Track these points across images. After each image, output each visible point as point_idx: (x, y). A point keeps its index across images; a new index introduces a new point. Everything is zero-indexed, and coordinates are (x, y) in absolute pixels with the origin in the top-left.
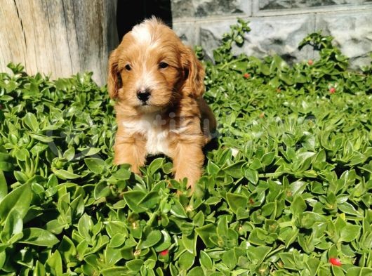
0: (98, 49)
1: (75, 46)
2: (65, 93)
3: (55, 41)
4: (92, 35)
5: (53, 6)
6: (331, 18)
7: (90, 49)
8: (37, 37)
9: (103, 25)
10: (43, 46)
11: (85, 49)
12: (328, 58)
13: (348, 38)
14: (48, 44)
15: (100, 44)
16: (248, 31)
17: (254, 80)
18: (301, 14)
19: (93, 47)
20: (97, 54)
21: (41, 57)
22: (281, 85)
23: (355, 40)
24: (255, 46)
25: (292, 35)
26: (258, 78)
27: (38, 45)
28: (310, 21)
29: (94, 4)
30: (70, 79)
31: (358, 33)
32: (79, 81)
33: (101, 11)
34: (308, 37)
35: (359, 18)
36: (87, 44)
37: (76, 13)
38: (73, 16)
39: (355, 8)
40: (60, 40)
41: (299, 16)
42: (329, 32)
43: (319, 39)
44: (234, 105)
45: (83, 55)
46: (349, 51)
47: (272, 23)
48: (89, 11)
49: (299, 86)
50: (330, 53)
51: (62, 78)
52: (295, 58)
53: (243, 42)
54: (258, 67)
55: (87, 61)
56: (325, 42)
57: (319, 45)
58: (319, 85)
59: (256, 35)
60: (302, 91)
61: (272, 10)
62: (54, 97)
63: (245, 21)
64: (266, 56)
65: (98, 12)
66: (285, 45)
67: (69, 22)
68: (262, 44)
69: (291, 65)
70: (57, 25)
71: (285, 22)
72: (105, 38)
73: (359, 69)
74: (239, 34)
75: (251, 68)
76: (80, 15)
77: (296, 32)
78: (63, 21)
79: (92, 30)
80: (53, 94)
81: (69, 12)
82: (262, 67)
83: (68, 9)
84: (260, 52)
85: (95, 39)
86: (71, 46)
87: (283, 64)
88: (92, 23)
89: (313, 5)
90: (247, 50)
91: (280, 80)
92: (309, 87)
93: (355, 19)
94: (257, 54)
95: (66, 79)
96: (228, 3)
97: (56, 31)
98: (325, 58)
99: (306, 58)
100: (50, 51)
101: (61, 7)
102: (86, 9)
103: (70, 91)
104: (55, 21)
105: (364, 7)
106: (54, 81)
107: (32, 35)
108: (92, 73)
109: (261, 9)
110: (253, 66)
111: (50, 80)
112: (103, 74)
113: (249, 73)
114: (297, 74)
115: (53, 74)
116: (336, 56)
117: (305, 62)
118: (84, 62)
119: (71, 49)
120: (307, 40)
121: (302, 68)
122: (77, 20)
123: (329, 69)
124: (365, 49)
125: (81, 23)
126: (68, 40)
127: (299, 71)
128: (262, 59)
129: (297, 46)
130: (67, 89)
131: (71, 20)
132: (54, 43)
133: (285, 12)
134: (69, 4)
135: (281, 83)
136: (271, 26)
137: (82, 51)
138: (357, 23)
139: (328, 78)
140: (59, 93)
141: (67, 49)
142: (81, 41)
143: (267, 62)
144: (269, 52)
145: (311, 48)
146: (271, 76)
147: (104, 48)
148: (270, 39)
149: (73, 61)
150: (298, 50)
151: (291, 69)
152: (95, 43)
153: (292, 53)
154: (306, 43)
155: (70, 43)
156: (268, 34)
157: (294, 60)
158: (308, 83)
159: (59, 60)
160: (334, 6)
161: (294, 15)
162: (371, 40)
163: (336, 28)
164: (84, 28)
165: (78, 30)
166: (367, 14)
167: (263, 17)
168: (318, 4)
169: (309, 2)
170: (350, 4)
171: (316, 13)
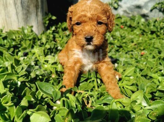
0: (35, 11)
1: (20, 8)
2: (14, 40)
3: (7, 5)
7: (31, 10)
11: (27, 10)
15: (37, 7)
16: (121, 0)
17: (126, 29)
19: (32, 9)
20: (35, 13)
22: (142, 33)
24: (125, 9)
25: (146, 3)
26: (128, 28)
30: (17, 31)
32: (24, 32)
34: (156, 5)
36: (28, 7)
40: (10, 3)
45: (26, 14)
49: (152, 33)
51: (12, 29)
52: (148, 16)
53: (118, 8)
54: (127, 22)
55: (28, 18)
57: (162, 9)
59: (125, 3)
60: (154, 36)
62: (7, 43)
66: (142, 9)
68: (129, 8)
72: (40, 4)
74: (115, 2)
75: (124, 23)
80: (5, 41)
82: (130, 22)
84: (128, 13)
85: (33, 3)
86: (18, 8)
87: (143, 20)
90: (120, 12)
91: (141, 29)
92: (159, 34)
94: (125, 14)
95: (14, 31)
100: (3, 11)
103: (18, 39)
106: (6, 32)
108: (32, 27)
110: (125, 21)
111: (4, 32)
112: (39, 27)
113: (123, 25)
114: (151, 26)
115: (6, 28)
117: (155, 19)
118: (26, 19)
119: (18, 10)
121: (154, 22)
126: (15, 4)
127: (152, 24)
128: (129, 17)
129: (150, 9)
130: (16, 37)
135: (142, 31)
137: (25, 12)
140: (9, 41)
141: (15, 10)
142: (24, 5)
143: (132, 19)
144: (133, 13)
145: (157, 11)
146: (136, 27)
147: (39, 10)
148: (133, 6)
149: (19, 18)
150: (150, 12)
151: (147, 23)
152: (34, 6)
153: (147, 13)
154: (155, 8)
155: (17, 6)
156: (132, 2)
157: (148, 18)
158: (158, 31)
159: (10, 17)
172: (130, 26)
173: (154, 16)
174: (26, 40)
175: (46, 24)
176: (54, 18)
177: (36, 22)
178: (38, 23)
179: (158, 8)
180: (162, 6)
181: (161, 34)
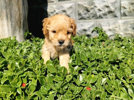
0: (19, 29)
1: (10, 27)
3: (3, 25)
4: (17, 24)
5: (3, 13)
6: (102, 23)
7: (16, 29)
9: (21, 21)
12: (101, 35)
13: (108, 29)
15: (20, 27)
17: (76, 43)
18: (92, 21)
19: (17, 28)
20: (19, 31)
22: (86, 45)
23: (110, 30)
25: (89, 28)
26: (78, 42)
28: (95, 24)
29: (18, 13)
31: (111, 27)
32: (11, 39)
33: (21, 16)
35: (111, 22)
36: (15, 27)
37: (11, 16)
38: (10, 17)
39: (110, 19)
40: (5, 25)
42: (101, 27)
43: (98, 29)
45: (14, 31)
47: (83, 24)
48: (16, 16)
49: (92, 45)
50: (102, 34)
51: (4, 38)
52: (90, 36)
54: (78, 39)
55: (15, 33)
56: (100, 30)
57: (98, 31)
61: (82, 20)
64: (81, 35)
65: (20, 16)
66: (87, 31)
67: (8, 19)
68: (79, 31)
69: (89, 38)
70: (4, 20)
71: (87, 24)
72: (22, 26)
75: (75, 39)
76: (13, 17)
77: (91, 27)
78: (6, 18)
79: (17, 22)
81: (9, 15)
82: (79, 39)
83: (8, 14)
84: (79, 34)
85: (18, 25)
86: (9, 27)
87: (86, 38)
88: (17, 20)
89: (96, 18)
93: (110, 23)
95: (6, 38)
97: (3, 22)
98: (100, 35)
99: (94, 36)
100: (1, 28)
101: (6, 13)
102: (15, 15)
103: (7, 43)
104: (3, 18)
105: (113, 19)
106: (1, 39)
108: (16, 37)
109: (79, 19)
110: (76, 38)
112: (21, 38)
116: (104, 35)
120: (94, 30)
121: (93, 39)
122: (11, 18)
124: (113, 33)
125: (13, 19)
126: (8, 25)
127: (92, 40)
129: (91, 32)
130: (6, 42)
131: (9, 18)
133: (87, 21)
134: (9, 13)
135: (86, 44)
136: (82, 25)
137: (13, 29)
138: (110, 24)
140: (2, 43)
141: (7, 28)
142: (13, 26)
144: (82, 34)
145: (96, 32)
146: (82, 42)
148: (82, 29)
149: (9, 32)
152: (18, 27)
153: (90, 34)
156: (81, 28)
159: (4, 32)
160: (103, 19)
161: (90, 21)
162: (115, 30)
163: (104, 26)
164: (14, 21)
165: (12, 22)
166: (114, 21)
167: (80, 22)
168: (97, 18)
169: (94, 18)
170: (108, 18)
171: (97, 21)
174: (11, 43)
175: (25, 36)
176: (30, 34)
177: (19, 35)
178: (20, 36)
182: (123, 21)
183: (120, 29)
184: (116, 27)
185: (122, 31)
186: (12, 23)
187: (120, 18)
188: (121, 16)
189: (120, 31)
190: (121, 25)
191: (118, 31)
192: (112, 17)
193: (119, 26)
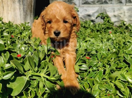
1: (22, 12)
3: (15, 9)
4: (29, 7)
6: (107, 8)
7: (28, 13)
8: (8, 6)
9: (32, 4)
10: (10, 11)
12: (107, 22)
13: (113, 15)
14: (12, 10)
16: (78, 11)
18: (97, 6)
20: (30, 15)
21: (9, 15)
22: (92, 31)
23: (115, 16)
24: (81, 17)
25: (94, 13)
27: (8, 10)
28: (99, 9)
31: (116, 13)
32: (26, 25)
34: (99, 14)
35: (116, 8)
36: (27, 11)
39: (115, 5)
40: (17, 8)
41: (96, 7)
42: (106, 13)
43: (103, 15)
44: (81, 37)
46: (113, 20)
49: (98, 31)
52: (95, 21)
56: (106, 16)
57: (103, 17)
58: (105, 31)
59: (81, 13)
60: (99, 33)
61: (86, 4)
63: (77, 8)
66: (91, 17)
67: (21, 2)
68: (83, 16)
70: (16, 2)
71: (91, 9)
72: (33, 10)
73: (116, 26)
78: (18, 1)
79: (29, 5)
84: (82, 19)
85: (29, 9)
86: (21, 11)
87: (92, 23)
88: (29, 3)
91: (91, 29)
92: (101, 31)
93: (115, 9)
96: (71, 1)
97: (15, 5)
98: (106, 21)
100: (13, 13)
105: (118, 5)
107: (6, 6)
108: (29, 23)
109: (83, 4)
111: (14, 24)
114: (97, 27)
116: (109, 21)
117: (99, 23)
118: (25, 18)
122: (23, 1)
123: (109, 25)
124: (118, 19)
126: (20, 9)
128: (83, 22)
129: (96, 17)
132: (15, 10)
133: (91, 6)
136: (86, 10)
137: (25, 14)
138: (115, 10)
139: (108, 28)
141: (19, 12)
142: (25, 10)
143: (86, 23)
144: (86, 19)
145: (100, 18)
146: (88, 27)
147: (32, 13)
148: (86, 15)
149: (21, 17)
150: (96, 19)
151: (94, 25)
152: (30, 11)
153: (94, 20)
154: (98, 16)
155: (21, 10)
156: (85, 13)
157: (95, 23)
158: (101, 30)
159: (16, 16)
160: (108, 4)
161: (94, 6)
162: (120, 16)
163: (108, 12)
164: (26, 5)
165: (24, 5)
166: (119, 7)
167: (83, 7)
168: (102, 3)
169: (99, 2)
170: (113, 4)
171: (101, 6)
172: (84, 27)
173: (98, 21)
174: (27, 29)
179: (100, 16)
180: (102, 15)
181: (102, 31)
182: (128, 7)
183: (125, 15)
184: (121, 13)
185: (126, 17)
186: (24, 7)
187: (124, 4)
188: (126, 2)
189: (125, 17)
190: (126, 11)
191: (123, 18)
192: (117, 2)
193: (124, 12)
